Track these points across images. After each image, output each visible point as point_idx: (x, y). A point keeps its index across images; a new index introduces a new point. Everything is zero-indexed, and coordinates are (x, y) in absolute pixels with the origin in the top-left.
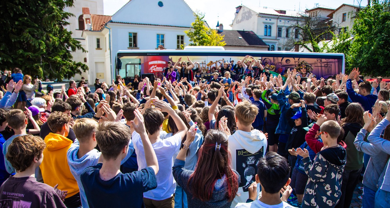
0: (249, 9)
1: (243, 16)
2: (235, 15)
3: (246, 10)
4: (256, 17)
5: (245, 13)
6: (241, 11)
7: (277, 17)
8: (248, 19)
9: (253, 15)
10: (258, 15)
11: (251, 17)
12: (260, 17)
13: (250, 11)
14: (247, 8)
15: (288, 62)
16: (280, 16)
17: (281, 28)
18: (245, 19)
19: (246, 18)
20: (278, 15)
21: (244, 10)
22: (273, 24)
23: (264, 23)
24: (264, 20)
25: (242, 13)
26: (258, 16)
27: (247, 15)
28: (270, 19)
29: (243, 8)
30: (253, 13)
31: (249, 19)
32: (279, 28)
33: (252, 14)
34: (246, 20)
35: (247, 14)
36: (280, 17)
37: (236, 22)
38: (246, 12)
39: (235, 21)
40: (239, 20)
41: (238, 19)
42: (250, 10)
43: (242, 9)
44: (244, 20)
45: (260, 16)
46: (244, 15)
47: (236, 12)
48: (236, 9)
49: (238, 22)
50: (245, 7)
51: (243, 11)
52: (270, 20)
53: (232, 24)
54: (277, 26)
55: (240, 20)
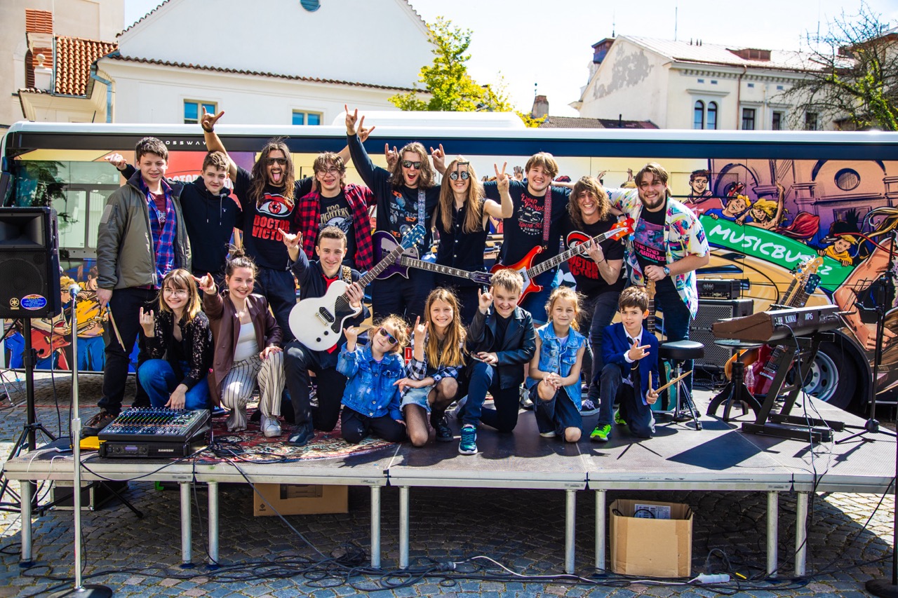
0: (639, 46)
1: (619, 71)
2: (591, 71)
3: (629, 51)
4: (665, 72)
5: (624, 63)
6: (612, 56)
7: (740, 71)
8: (636, 83)
9: (652, 66)
10: (670, 66)
11: (646, 75)
12: (677, 74)
13: (642, 53)
14: (634, 44)
15: (849, 181)
16: (749, 67)
17: (754, 110)
18: (625, 83)
19: (627, 78)
20: (742, 66)
21: (620, 52)
22: (723, 94)
23: (691, 92)
24: (692, 82)
25: (615, 62)
26: (671, 69)
27: (633, 68)
28: (714, 79)
29: (617, 44)
30: (651, 60)
31: (640, 82)
32: (745, 110)
33: (650, 64)
34: (628, 85)
35: (632, 66)
36: (750, 72)
37: (595, 94)
38: (628, 58)
39: (591, 91)
40: (602, 86)
41: (599, 84)
42: (642, 50)
43: (614, 50)
44: (621, 86)
45: (680, 70)
46: (621, 69)
47: (592, 58)
48: (593, 50)
49: (601, 93)
50: (624, 40)
51: (618, 53)
52: (714, 82)
53: (581, 101)
54: (739, 103)
55: (606, 88)
